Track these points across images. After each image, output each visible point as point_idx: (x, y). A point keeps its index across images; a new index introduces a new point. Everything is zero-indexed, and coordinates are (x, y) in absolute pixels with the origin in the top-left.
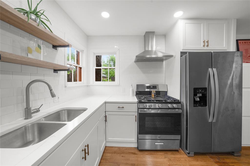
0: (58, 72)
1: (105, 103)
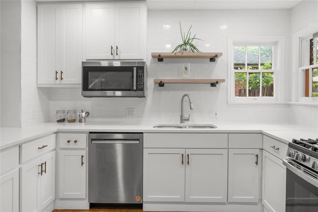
1: (261, 133)
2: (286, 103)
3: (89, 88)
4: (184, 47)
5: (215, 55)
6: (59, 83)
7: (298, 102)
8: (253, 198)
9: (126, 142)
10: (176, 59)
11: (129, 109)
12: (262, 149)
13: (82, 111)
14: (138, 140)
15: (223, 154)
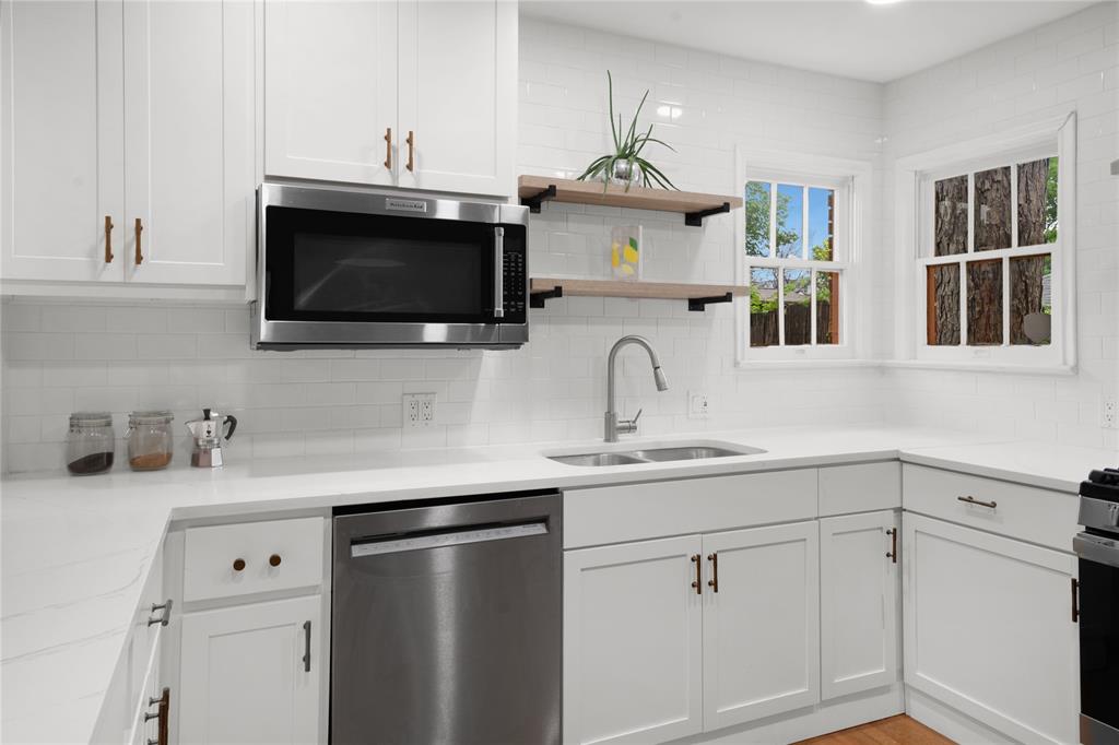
0: (707, 306)
1: (898, 460)
2: (879, 361)
3: (296, 308)
4: (622, 165)
5: (722, 204)
6: (118, 278)
7: (915, 358)
8: (883, 670)
9: (498, 533)
10: (584, 205)
11: (413, 395)
12: (900, 510)
13: (207, 412)
14: (544, 520)
15: (805, 540)
